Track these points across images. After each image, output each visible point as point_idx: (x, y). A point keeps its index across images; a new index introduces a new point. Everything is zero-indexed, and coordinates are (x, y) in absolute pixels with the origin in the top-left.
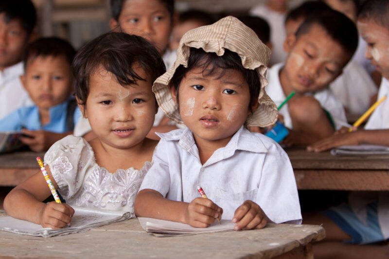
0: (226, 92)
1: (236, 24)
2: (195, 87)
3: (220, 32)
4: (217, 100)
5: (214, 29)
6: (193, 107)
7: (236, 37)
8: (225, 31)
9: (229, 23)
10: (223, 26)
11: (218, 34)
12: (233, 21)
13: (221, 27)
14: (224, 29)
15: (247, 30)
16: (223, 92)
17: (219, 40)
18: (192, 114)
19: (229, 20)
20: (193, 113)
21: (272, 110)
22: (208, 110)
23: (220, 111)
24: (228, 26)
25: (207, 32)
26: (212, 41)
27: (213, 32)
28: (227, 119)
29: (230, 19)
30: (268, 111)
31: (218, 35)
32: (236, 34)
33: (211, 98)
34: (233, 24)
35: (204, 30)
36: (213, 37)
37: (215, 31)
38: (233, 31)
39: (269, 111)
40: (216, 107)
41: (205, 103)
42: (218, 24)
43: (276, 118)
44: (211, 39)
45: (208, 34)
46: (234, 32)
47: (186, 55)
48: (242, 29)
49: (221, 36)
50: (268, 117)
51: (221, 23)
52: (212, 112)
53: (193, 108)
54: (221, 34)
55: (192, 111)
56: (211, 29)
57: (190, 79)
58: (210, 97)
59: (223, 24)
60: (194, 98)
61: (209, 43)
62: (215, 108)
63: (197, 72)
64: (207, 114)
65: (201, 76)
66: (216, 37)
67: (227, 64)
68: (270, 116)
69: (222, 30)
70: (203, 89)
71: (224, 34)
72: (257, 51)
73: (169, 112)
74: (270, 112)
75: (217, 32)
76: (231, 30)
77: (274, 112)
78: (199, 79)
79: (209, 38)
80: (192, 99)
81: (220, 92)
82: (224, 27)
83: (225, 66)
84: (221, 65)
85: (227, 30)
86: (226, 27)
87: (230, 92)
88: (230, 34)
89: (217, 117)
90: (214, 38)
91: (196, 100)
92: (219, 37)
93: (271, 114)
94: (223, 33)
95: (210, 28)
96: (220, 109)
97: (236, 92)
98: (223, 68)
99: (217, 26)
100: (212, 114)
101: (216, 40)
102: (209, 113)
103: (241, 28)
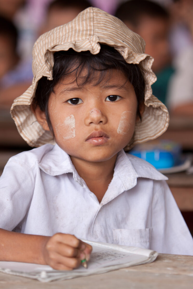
0: (108, 99)
1: (100, 15)
2: (69, 102)
3: (85, 29)
4: (101, 111)
5: (75, 26)
6: (74, 126)
7: (106, 30)
8: (90, 26)
9: (92, 15)
10: (86, 20)
11: (83, 31)
12: (96, 13)
13: (84, 22)
14: (88, 24)
15: (115, 21)
16: (105, 100)
17: (88, 37)
18: (74, 136)
19: (90, 12)
20: (76, 134)
21: (161, 113)
22: (93, 125)
23: (107, 125)
24: (91, 19)
25: (67, 31)
26: (79, 40)
27: (76, 30)
28: (118, 132)
29: (92, 11)
30: (155, 116)
31: (85, 32)
32: (105, 27)
33: (93, 110)
34: (97, 15)
35: (64, 31)
36: (78, 36)
37: (77, 28)
38: (100, 24)
39: (157, 115)
40: (102, 120)
41: (87, 118)
42: (79, 20)
43: (166, 122)
44: (76, 39)
45: (70, 34)
46: (102, 25)
47: (49, 64)
48: (110, 20)
49: (88, 33)
50: (156, 123)
51: (82, 18)
52: (98, 127)
53: (74, 128)
54: (87, 30)
55: (74, 132)
56: (72, 28)
57: (62, 92)
58: (91, 109)
59: (84, 18)
60: (73, 116)
61: (76, 44)
62: (101, 122)
63: (68, 82)
64: (94, 131)
65: (75, 85)
66: (82, 35)
67: (104, 64)
68: (159, 121)
69: (87, 25)
70: (80, 102)
71: (90, 30)
72: (133, 43)
73: (33, 140)
74: (159, 116)
75: (81, 28)
76: (98, 23)
77: (164, 115)
78: (74, 89)
79: (75, 37)
80: (71, 117)
81: (101, 100)
82: (88, 21)
83: (103, 67)
84: (97, 67)
85: (92, 24)
86: (90, 21)
87: (113, 98)
88: (98, 28)
89: (105, 133)
90: (80, 36)
91: (75, 118)
92: (86, 35)
93: (160, 119)
94: (89, 28)
95: (70, 26)
96: (107, 121)
97: (120, 97)
98: (101, 70)
99: (79, 22)
100: (100, 130)
101: (84, 38)
102: (96, 130)
103: (108, 19)
